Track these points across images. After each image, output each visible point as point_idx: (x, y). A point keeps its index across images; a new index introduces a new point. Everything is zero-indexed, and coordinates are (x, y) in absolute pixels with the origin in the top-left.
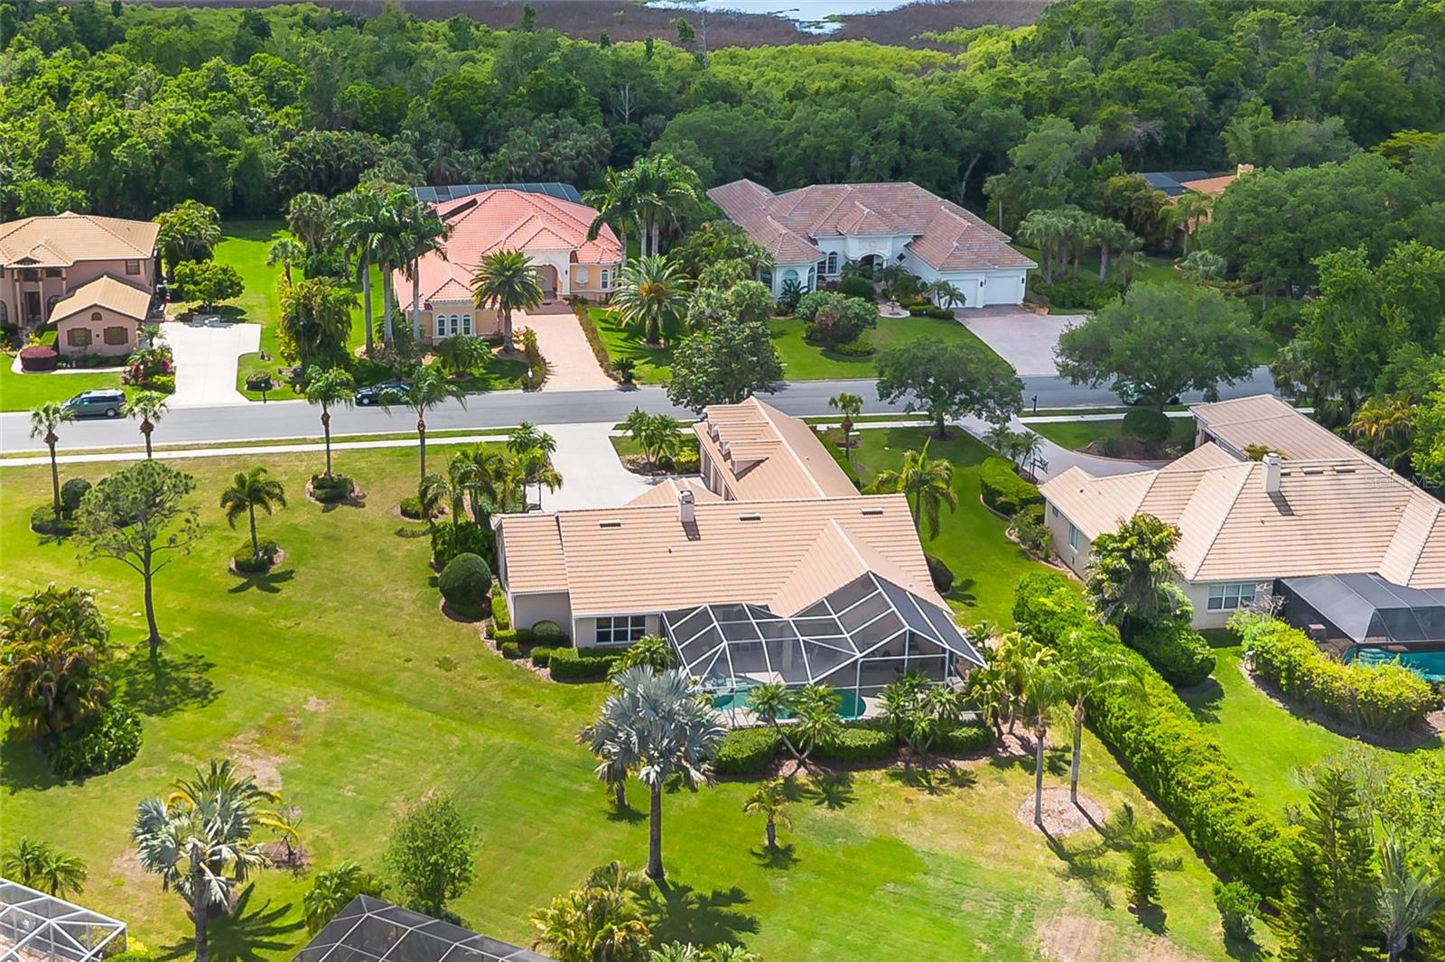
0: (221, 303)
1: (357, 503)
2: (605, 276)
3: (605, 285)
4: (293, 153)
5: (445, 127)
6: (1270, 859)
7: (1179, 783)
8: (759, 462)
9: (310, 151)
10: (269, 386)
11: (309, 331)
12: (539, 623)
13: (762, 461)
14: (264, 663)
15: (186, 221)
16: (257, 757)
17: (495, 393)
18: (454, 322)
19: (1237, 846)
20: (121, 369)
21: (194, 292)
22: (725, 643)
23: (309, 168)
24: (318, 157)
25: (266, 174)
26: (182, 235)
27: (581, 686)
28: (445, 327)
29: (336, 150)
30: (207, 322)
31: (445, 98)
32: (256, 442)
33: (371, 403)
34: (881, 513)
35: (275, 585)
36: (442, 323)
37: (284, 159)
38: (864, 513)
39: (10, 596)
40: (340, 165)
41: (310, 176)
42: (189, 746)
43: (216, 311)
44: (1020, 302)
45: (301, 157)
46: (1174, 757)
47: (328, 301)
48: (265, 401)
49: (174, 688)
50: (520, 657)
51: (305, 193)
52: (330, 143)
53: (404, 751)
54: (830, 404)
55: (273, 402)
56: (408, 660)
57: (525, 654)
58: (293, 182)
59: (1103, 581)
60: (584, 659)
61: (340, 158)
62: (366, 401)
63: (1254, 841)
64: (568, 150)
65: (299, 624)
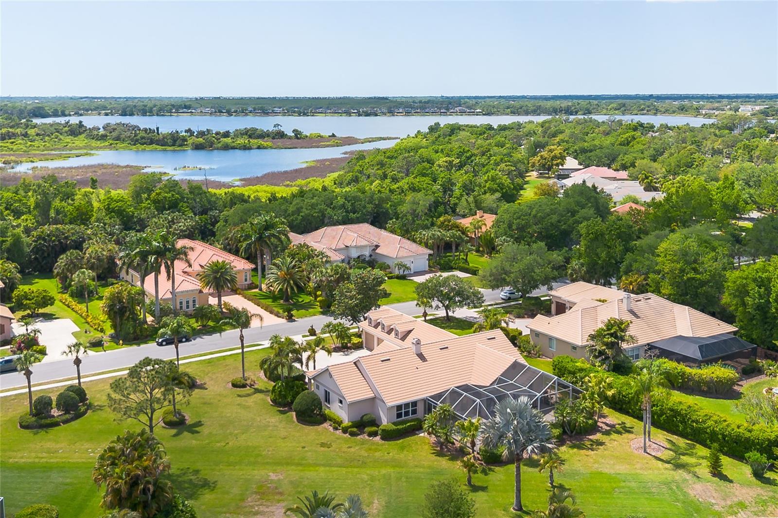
0: (41, 311)
1: (202, 387)
2: (246, 276)
3: (246, 280)
4: (39, 237)
5: (114, 221)
6: (758, 439)
7: (693, 421)
8: (410, 331)
9: (48, 236)
10: (102, 345)
11: (121, 311)
12: (365, 415)
13: (412, 330)
14: (226, 464)
15: (6, 270)
16: (269, 506)
17: (228, 331)
18: (188, 302)
19: (740, 438)
20: (8, 347)
21: (30, 304)
22: (478, 400)
23: (50, 245)
24: (53, 238)
25: (25, 249)
26: (7, 277)
27: (401, 441)
28: (183, 305)
29: (63, 234)
30: (37, 321)
31: (111, 207)
32: (118, 369)
33: (167, 344)
34: (494, 338)
35: (197, 429)
36: (181, 303)
37: (33, 241)
38: (488, 339)
39: (39, 462)
40: (67, 242)
41: (50, 249)
42: (224, 509)
43: (38, 316)
44: (427, 268)
45: (44, 239)
46: (686, 411)
47: (132, 294)
48: (105, 351)
49: (187, 485)
50: (359, 435)
51: (71, 250)
52: (59, 230)
53: (344, 486)
54: (416, 305)
55: (110, 351)
56: (304, 447)
57: (362, 433)
58: (40, 253)
59: (605, 349)
60: (398, 427)
61: (66, 238)
62: (164, 343)
63: (748, 435)
64: (182, 227)
65: (228, 443)
